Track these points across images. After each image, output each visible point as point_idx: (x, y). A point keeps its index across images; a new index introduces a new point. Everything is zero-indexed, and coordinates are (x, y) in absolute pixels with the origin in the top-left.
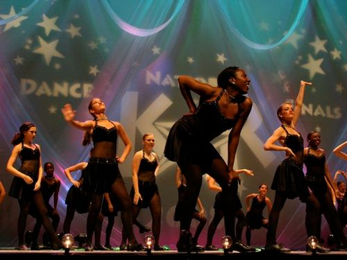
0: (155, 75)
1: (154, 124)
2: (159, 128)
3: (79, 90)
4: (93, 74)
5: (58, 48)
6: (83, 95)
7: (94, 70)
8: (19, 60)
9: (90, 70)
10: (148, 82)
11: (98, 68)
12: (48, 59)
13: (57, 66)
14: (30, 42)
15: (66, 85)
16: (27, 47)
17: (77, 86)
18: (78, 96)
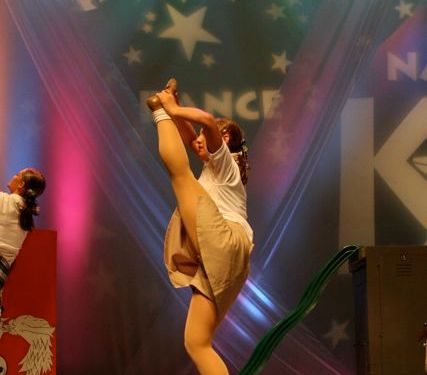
0: (406, 61)
1: (410, 161)
2: (422, 168)
3: (255, 105)
4: (279, 71)
5: (207, 24)
6: (261, 114)
7: (280, 62)
8: (134, 56)
9: (273, 62)
10: (393, 76)
11: (288, 58)
12: (188, 48)
13: (208, 60)
14: (151, 16)
15: (227, 96)
16: (147, 28)
17: (250, 96)
18: (252, 115)
